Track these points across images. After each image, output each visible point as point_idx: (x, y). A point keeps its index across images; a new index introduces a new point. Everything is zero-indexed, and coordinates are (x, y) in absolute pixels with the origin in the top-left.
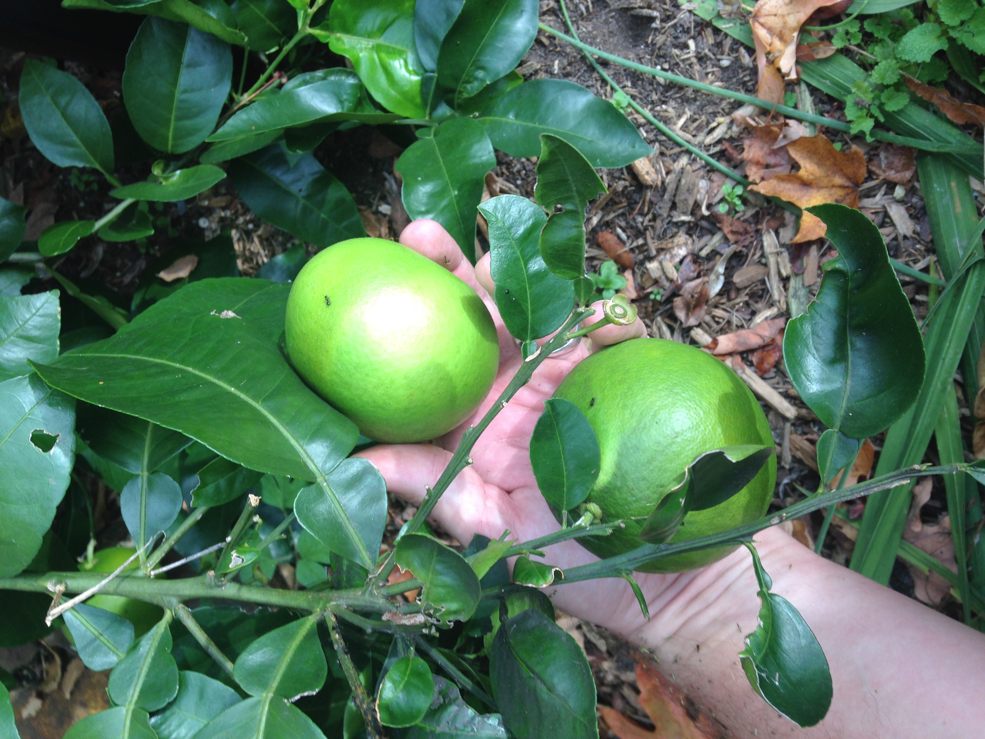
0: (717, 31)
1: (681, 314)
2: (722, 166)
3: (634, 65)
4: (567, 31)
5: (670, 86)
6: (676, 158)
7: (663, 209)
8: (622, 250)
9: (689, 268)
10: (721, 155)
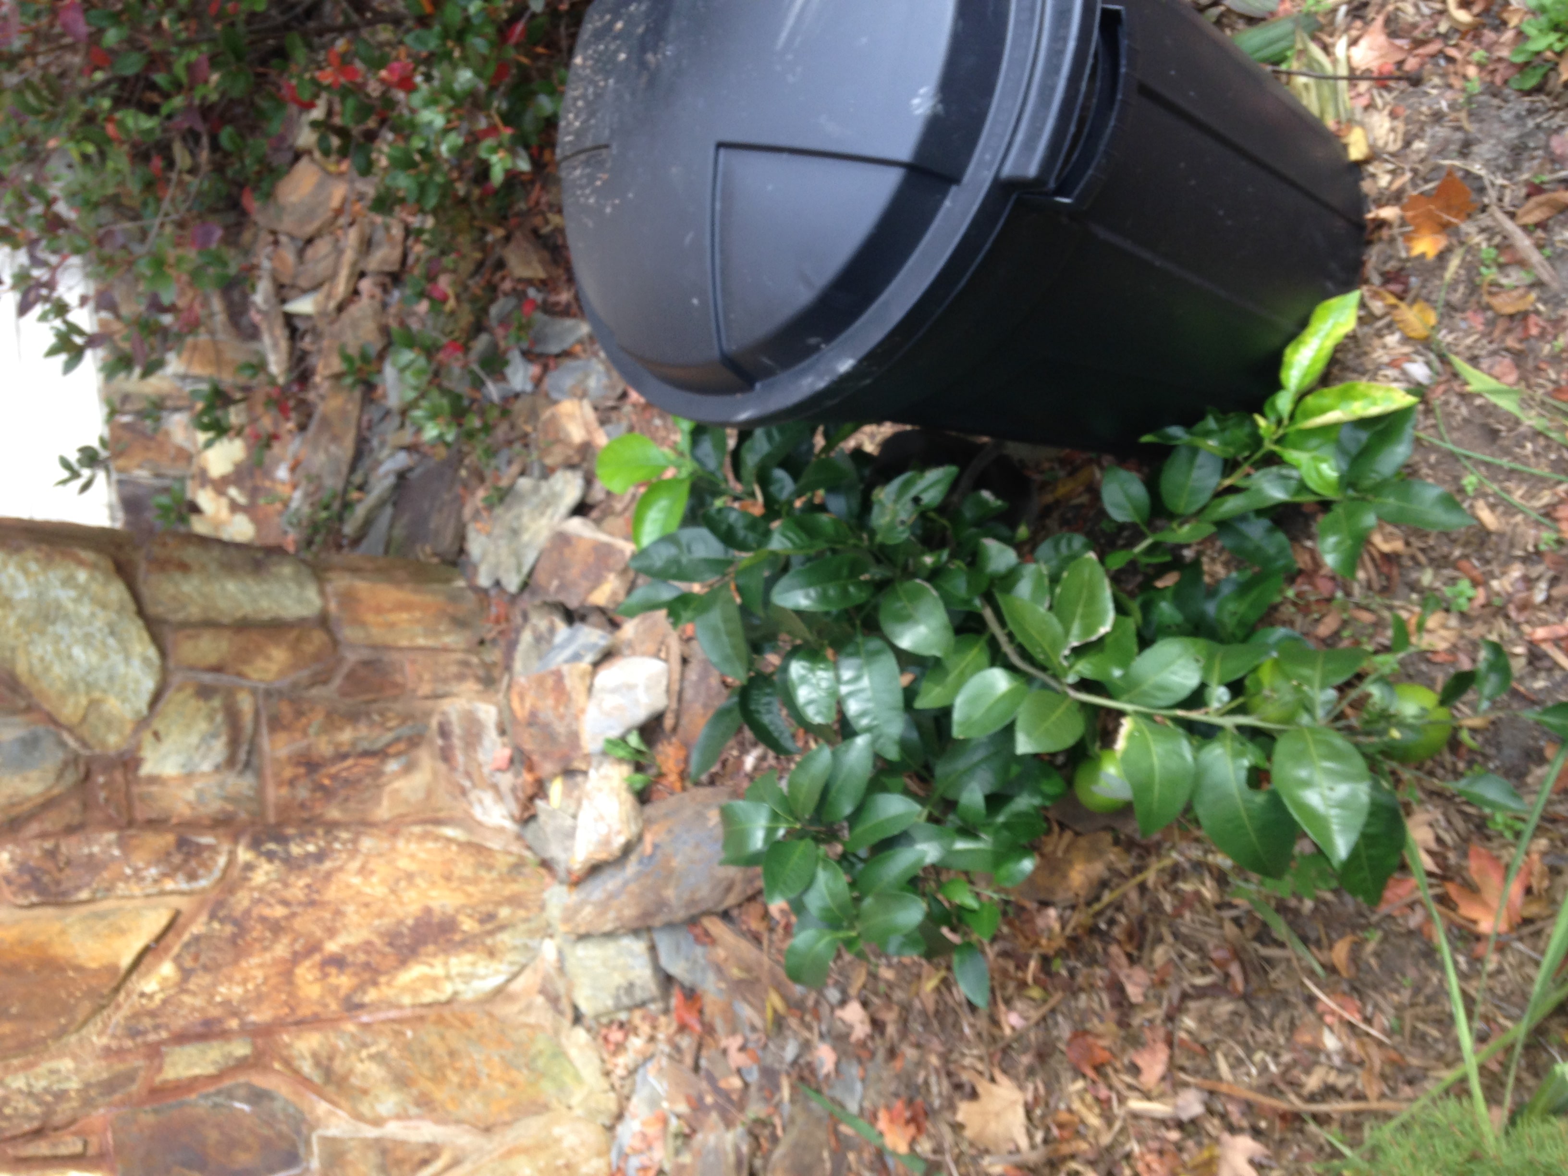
0: (1547, 438)
1: (1513, 614)
2: (1546, 521)
3: (1488, 459)
4: (1442, 439)
5: (1512, 471)
6: (1514, 515)
7: (1504, 547)
8: (1475, 573)
9: (1520, 585)
10: (1547, 515)
